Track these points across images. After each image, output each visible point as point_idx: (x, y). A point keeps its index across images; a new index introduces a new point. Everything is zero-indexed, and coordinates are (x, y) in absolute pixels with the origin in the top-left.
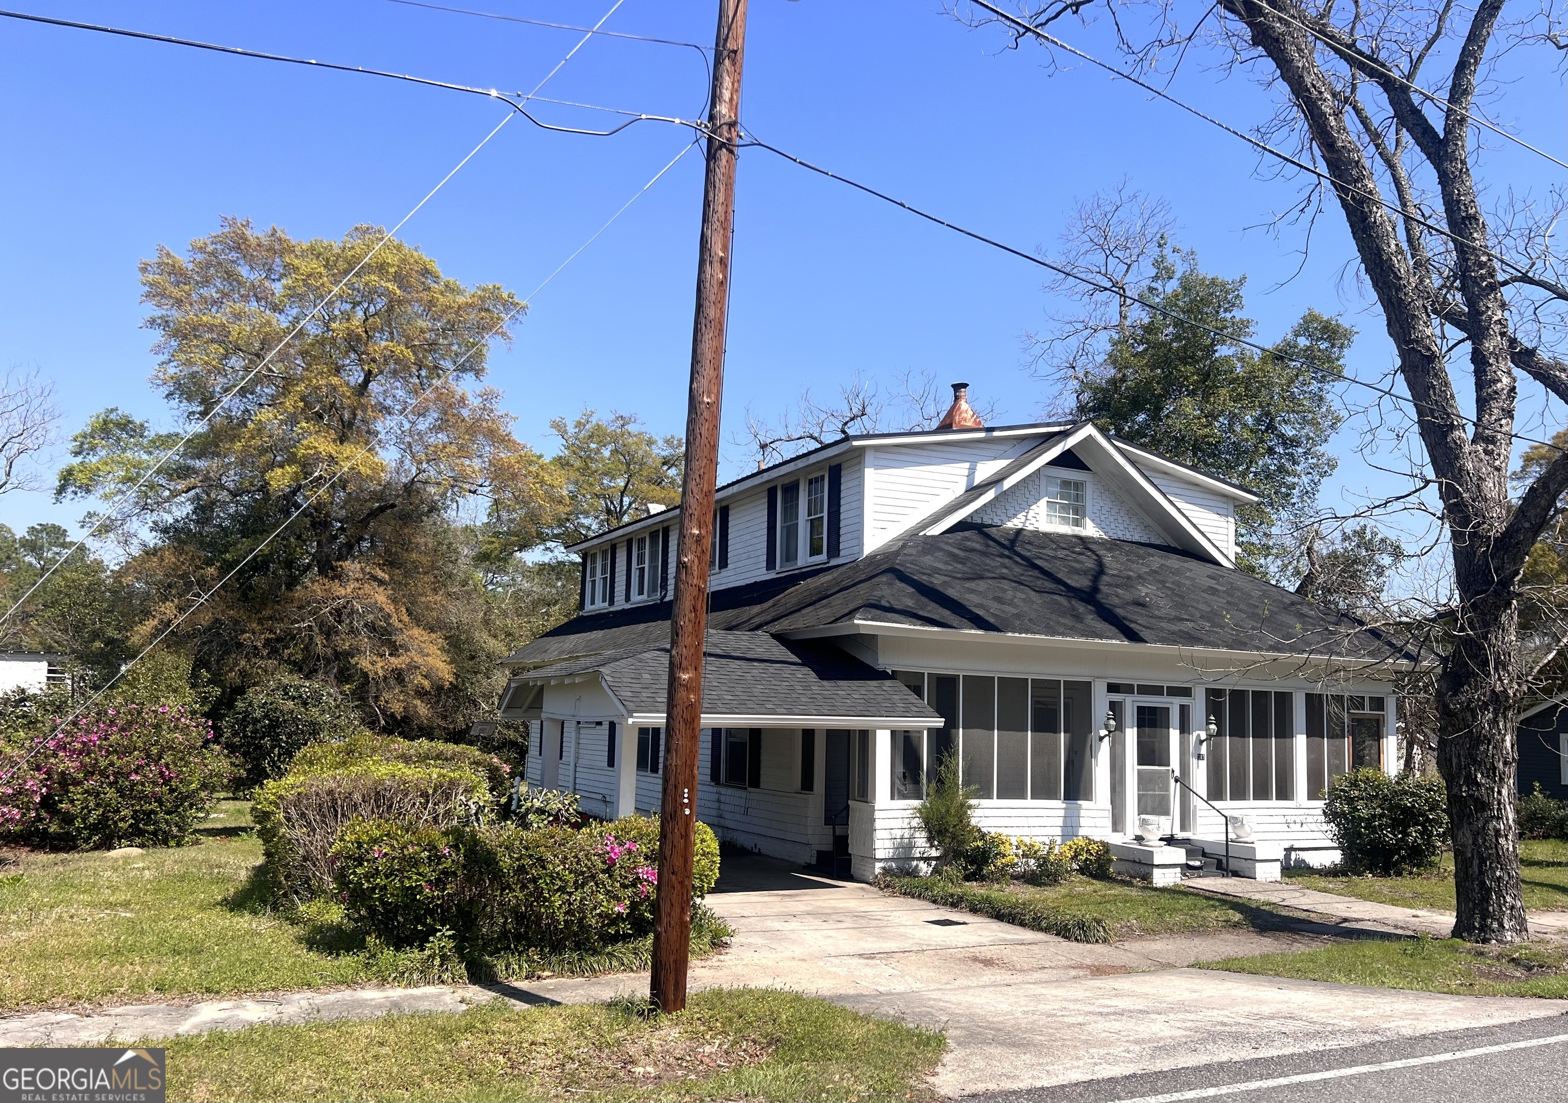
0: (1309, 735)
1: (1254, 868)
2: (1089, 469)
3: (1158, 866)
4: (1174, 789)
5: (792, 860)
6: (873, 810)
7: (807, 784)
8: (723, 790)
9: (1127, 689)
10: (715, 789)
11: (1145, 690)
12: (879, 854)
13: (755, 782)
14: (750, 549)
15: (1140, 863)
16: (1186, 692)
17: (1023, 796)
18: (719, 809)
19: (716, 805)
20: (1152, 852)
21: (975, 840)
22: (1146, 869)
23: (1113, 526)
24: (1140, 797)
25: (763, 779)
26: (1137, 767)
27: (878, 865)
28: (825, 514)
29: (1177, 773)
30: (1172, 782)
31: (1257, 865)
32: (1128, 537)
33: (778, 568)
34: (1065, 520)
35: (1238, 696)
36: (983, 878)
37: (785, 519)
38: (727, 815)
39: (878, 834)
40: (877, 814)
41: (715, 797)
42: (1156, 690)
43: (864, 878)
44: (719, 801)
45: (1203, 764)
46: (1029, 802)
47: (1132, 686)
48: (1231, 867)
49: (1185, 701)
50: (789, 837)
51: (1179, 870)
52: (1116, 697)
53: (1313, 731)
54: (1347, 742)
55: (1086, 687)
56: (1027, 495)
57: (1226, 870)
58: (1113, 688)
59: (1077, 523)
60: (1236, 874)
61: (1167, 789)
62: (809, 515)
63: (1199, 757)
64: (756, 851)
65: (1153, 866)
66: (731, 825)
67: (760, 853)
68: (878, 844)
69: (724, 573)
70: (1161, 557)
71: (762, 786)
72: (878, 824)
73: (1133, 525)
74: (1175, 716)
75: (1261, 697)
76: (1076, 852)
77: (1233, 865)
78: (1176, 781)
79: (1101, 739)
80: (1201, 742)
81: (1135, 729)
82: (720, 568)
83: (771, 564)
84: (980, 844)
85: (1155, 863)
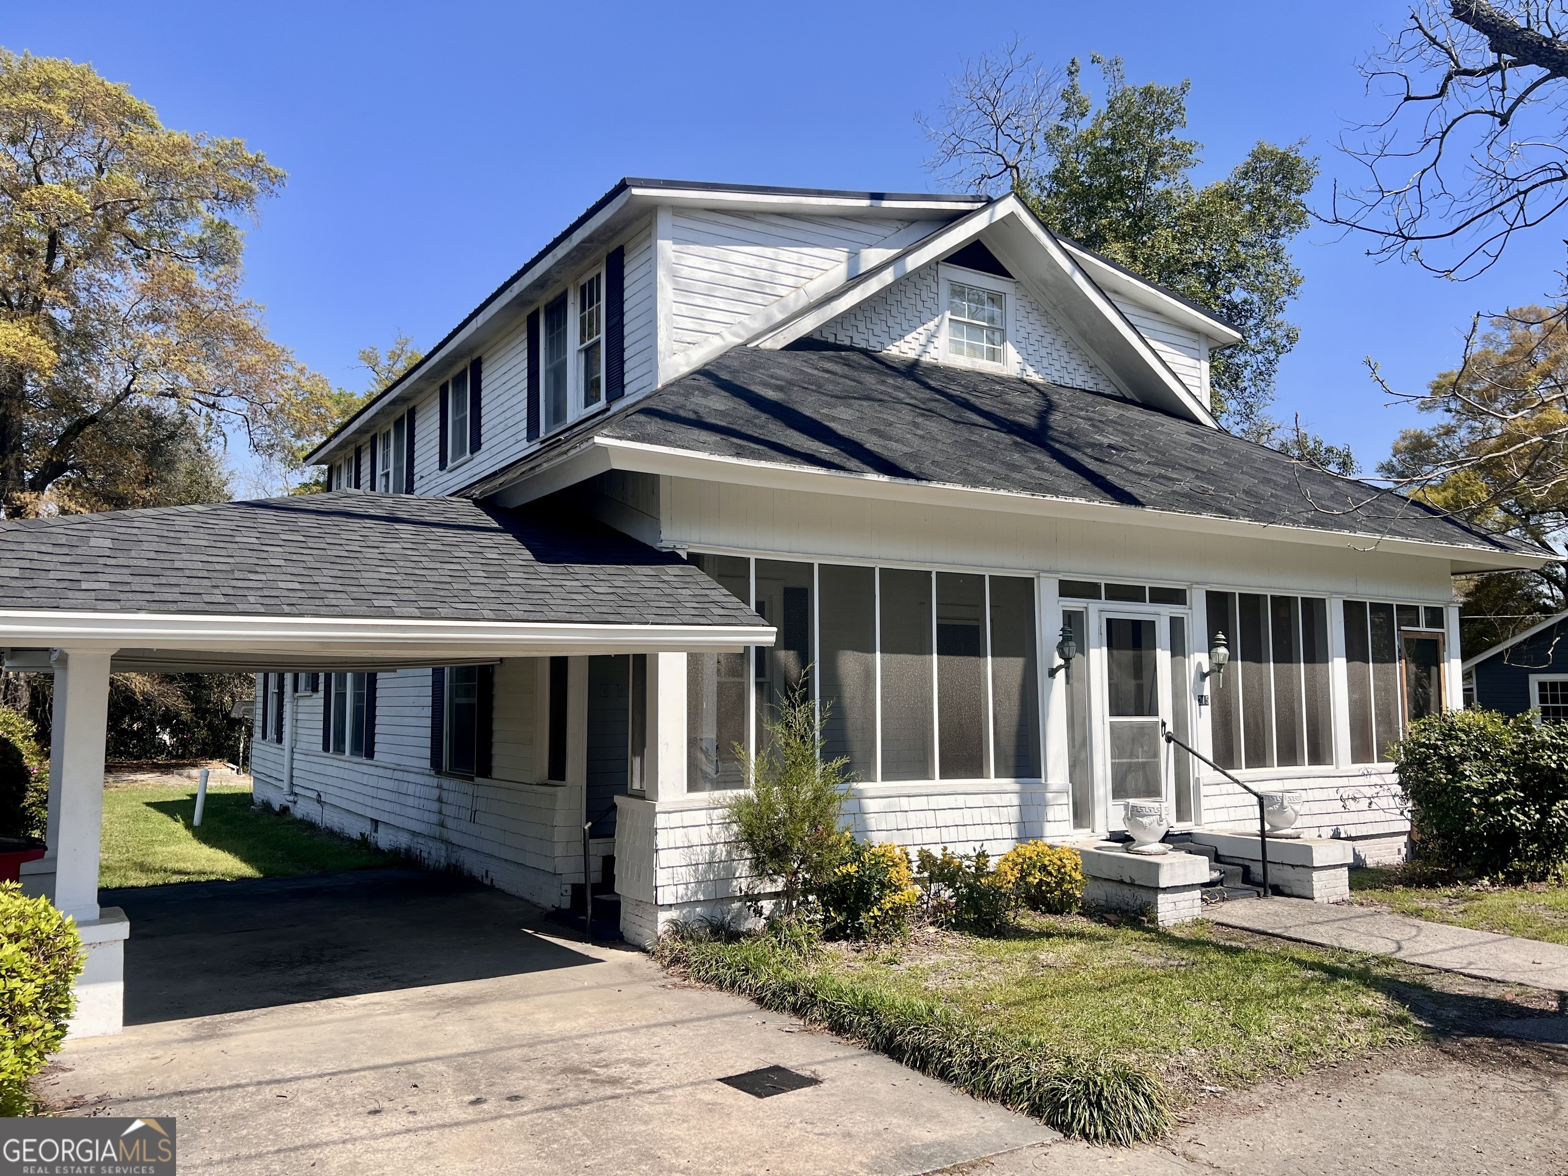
0: (1350, 658)
1: (1311, 880)
2: (1010, 276)
3: (1165, 890)
4: (1166, 752)
5: (535, 899)
6: (652, 814)
7: (557, 770)
8: (446, 783)
9: (1089, 591)
10: (435, 781)
11: (1118, 593)
12: (665, 896)
13: (486, 771)
14: (508, 415)
15: (1132, 884)
16: (1176, 596)
17: (924, 773)
18: (440, 812)
19: (435, 806)
20: (1157, 866)
21: (844, 861)
22: (1144, 896)
23: (1045, 364)
24: (1116, 772)
25: (496, 763)
26: (1108, 719)
27: (663, 917)
28: (603, 336)
29: (1170, 728)
30: (1163, 740)
31: (1315, 875)
32: (1067, 380)
33: (542, 434)
34: (975, 351)
35: (1252, 602)
36: (859, 934)
37: (550, 357)
38: (449, 823)
39: (664, 858)
40: (661, 821)
41: (436, 793)
42: (1132, 594)
43: (638, 940)
44: (440, 800)
45: (1207, 710)
46: (937, 783)
47: (1096, 586)
48: (1271, 880)
49: (1175, 610)
50: (531, 861)
51: (1197, 894)
52: (1075, 604)
53: (1355, 653)
54: (1399, 670)
55: (1027, 586)
56: (920, 306)
57: (1263, 885)
58: (1068, 589)
59: (993, 355)
60: (1277, 891)
61: (1156, 754)
62: (582, 342)
63: (1201, 701)
64: (487, 882)
65: (1157, 889)
66: (455, 838)
67: (491, 888)
68: (662, 877)
69: (480, 456)
70: (1118, 407)
71: (496, 773)
72: (662, 840)
73: (1073, 364)
74: (1163, 633)
75: (1283, 603)
76: (1022, 870)
77: (1275, 875)
78: (1169, 740)
79: (1052, 673)
80: (1204, 676)
81: (1105, 652)
82: (472, 453)
83: (532, 430)
84: (852, 869)
85: (1162, 885)
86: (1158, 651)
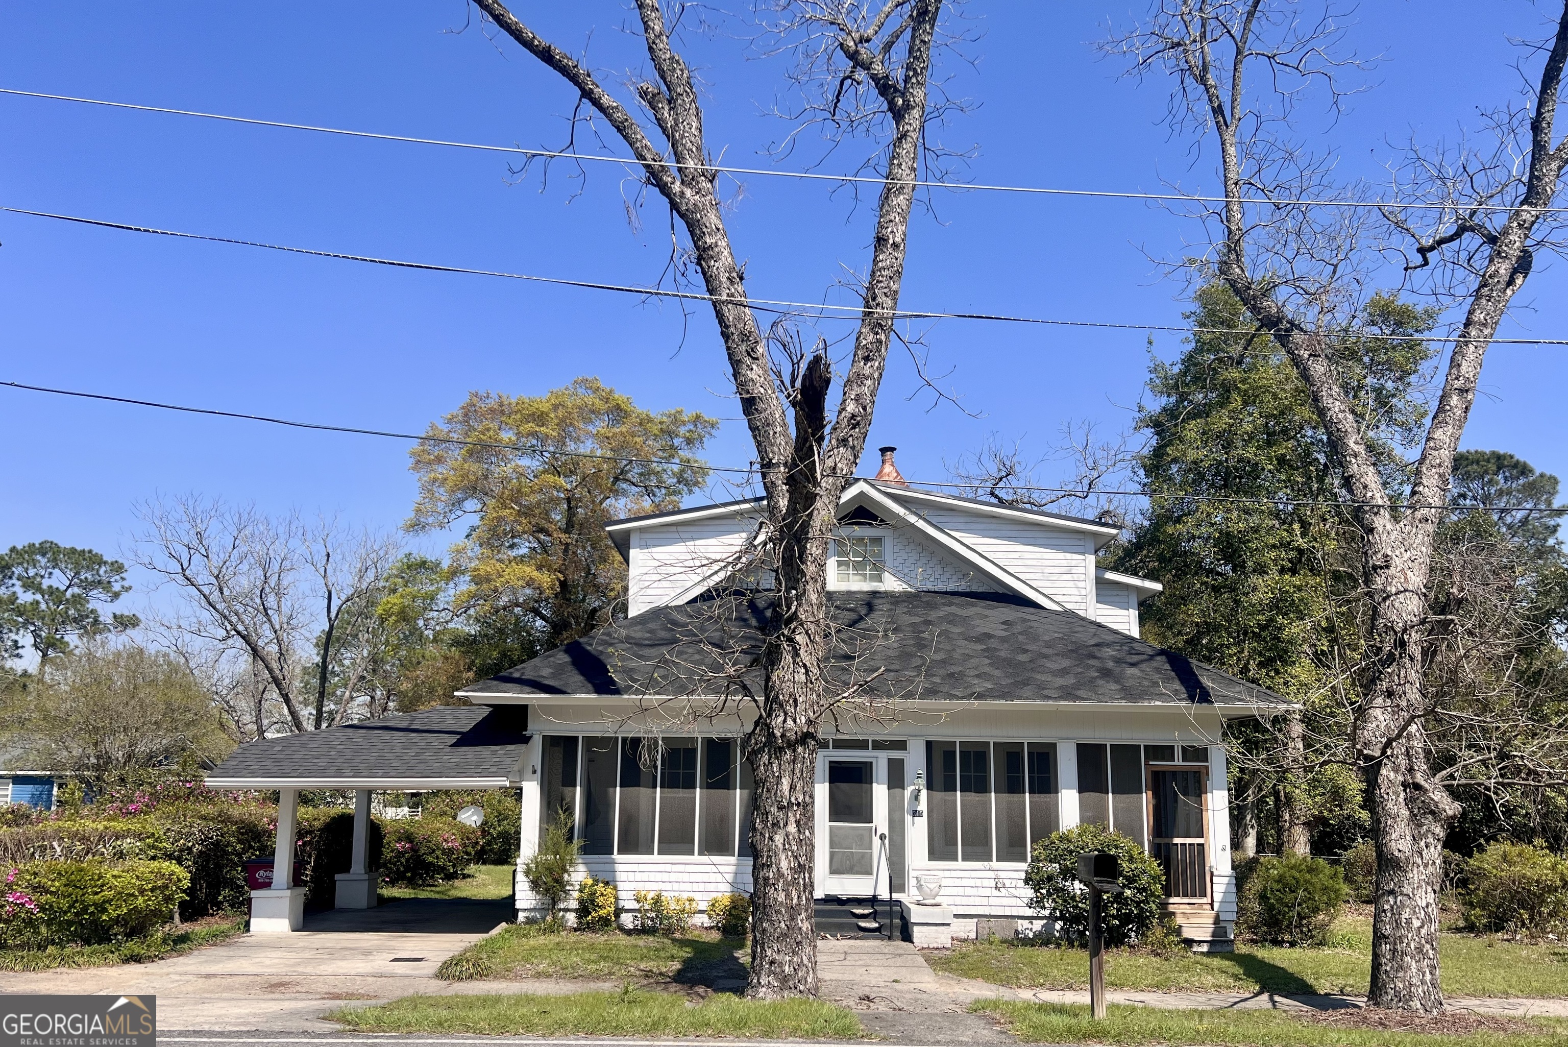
0: (1082, 789)
1: (913, 932)
2: (888, 524)
4: (880, 847)
11: (843, 745)
16: (901, 745)
24: (832, 856)
26: (828, 824)
29: (885, 831)
30: (877, 840)
31: (915, 928)
34: (861, 577)
42: (861, 745)
45: (922, 822)
47: (825, 740)
49: (896, 754)
53: (1090, 787)
54: (1146, 800)
59: (876, 579)
61: (870, 847)
63: (915, 813)
74: (881, 770)
75: (1007, 748)
78: (883, 839)
80: (920, 798)
81: (827, 784)
86: (874, 785)
